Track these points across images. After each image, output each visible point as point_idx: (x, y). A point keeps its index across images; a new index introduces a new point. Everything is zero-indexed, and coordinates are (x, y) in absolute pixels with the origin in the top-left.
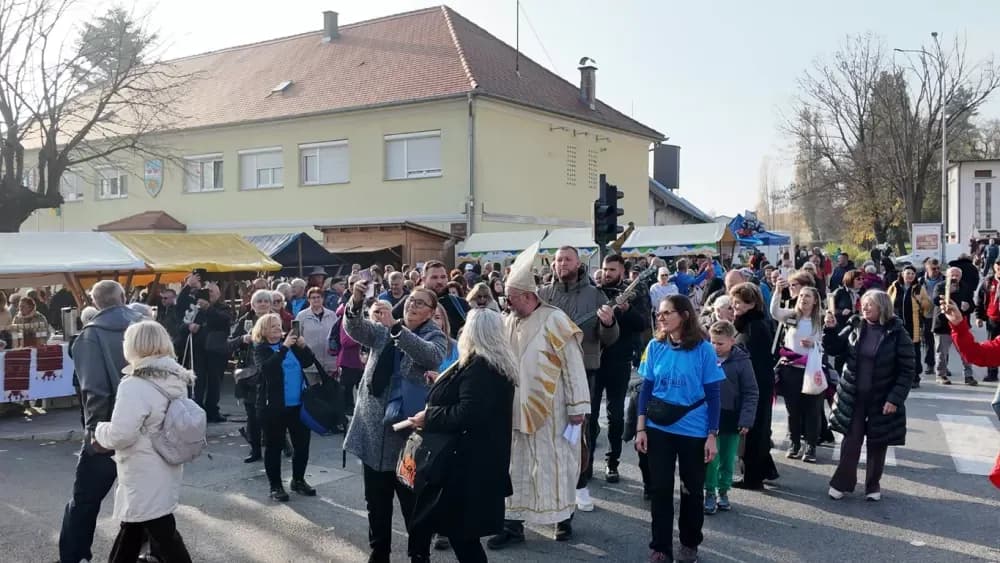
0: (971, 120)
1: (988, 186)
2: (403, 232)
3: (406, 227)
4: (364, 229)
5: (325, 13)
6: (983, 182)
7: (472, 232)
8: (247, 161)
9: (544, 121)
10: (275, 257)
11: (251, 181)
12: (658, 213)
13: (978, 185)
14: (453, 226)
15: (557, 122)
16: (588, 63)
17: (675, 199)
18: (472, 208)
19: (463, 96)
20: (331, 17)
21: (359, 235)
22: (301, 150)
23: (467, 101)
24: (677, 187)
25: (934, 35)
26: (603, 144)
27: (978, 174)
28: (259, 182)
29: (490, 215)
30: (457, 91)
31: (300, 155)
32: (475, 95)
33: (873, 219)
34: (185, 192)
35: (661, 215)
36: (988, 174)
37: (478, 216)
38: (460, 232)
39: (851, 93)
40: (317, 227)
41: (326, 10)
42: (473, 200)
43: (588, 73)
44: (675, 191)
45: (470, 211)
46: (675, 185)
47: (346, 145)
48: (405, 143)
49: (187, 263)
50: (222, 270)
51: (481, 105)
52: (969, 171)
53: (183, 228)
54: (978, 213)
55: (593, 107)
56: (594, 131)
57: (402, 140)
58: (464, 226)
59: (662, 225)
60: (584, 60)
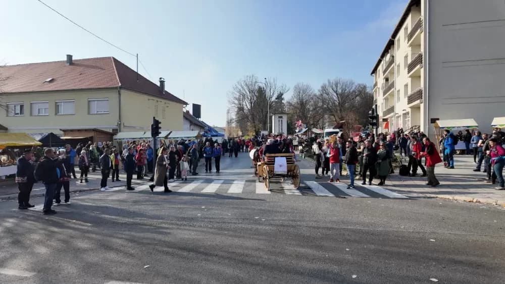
0: (283, 101)
1: (282, 121)
2: (93, 132)
3: (95, 130)
4: (79, 130)
5: (68, 56)
6: (280, 119)
7: (120, 131)
8: (34, 106)
9: (146, 97)
10: (40, 141)
11: (35, 112)
12: (191, 127)
13: (279, 120)
14: (113, 130)
15: (151, 98)
16: (162, 80)
17: (199, 122)
18: (120, 124)
19: (116, 88)
20: (70, 57)
21: (77, 133)
22: (56, 103)
23: (118, 90)
24: (200, 117)
25: (265, 79)
26: (167, 105)
27: (280, 117)
28: (39, 113)
29: (126, 127)
30: (115, 86)
31: (56, 105)
32: (121, 88)
33: (254, 129)
34: (7, 116)
35: (192, 127)
36: (281, 117)
37: (122, 126)
38: (115, 132)
39: (248, 93)
40: (61, 130)
41: (68, 54)
42: (120, 121)
43: (162, 83)
44: (199, 119)
45: (119, 125)
46: (199, 117)
47: (73, 102)
48: (96, 102)
49: (4, 143)
50: (18, 145)
51: (122, 91)
52: (277, 116)
53: (6, 129)
54: (279, 128)
55: (164, 93)
56: (164, 101)
57: (95, 101)
58: (117, 130)
59: (193, 130)
60: (161, 78)
